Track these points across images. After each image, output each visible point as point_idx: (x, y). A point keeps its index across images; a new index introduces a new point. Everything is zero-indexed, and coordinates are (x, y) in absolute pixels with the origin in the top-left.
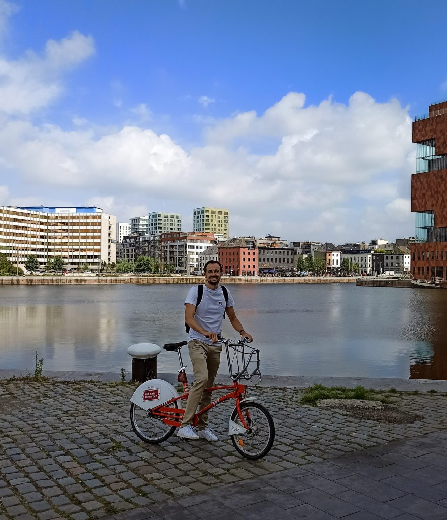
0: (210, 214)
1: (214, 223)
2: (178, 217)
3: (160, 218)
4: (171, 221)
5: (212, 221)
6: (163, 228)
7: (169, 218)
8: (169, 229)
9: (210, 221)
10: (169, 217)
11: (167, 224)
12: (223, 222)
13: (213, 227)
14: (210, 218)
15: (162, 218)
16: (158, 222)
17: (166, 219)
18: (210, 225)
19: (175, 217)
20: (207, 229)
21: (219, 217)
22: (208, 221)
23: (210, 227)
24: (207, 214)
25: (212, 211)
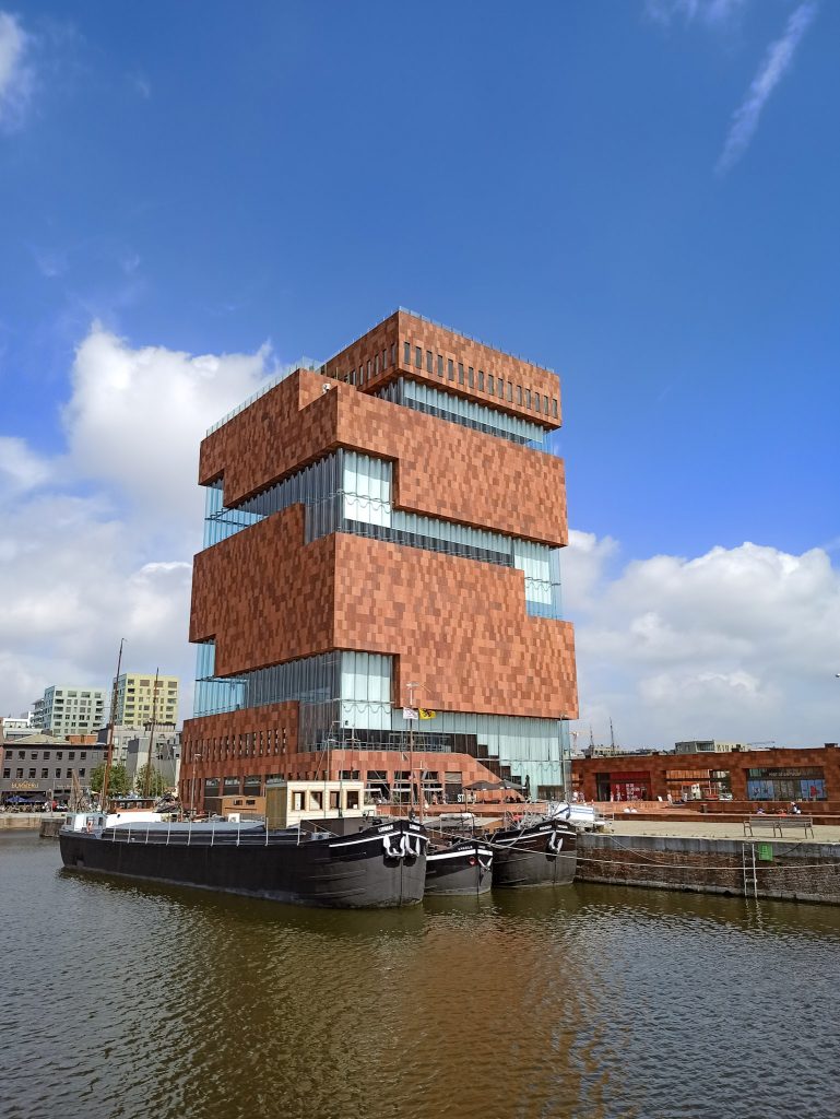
0: (136, 686)
1: (143, 704)
2: (98, 696)
3: (60, 698)
4: (83, 703)
5: (141, 699)
6: (64, 717)
7: (79, 698)
8: (78, 717)
9: (137, 699)
10: (79, 695)
11: (72, 709)
12: (166, 701)
13: (143, 711)
14: (136, 695)
15: (64, 696)
16: (55, 705)
17: (73, 699)
18: (137, 708)
19: (92, 696)
20: (128, 715)
21: (156, 692)
22: (133, 699)
23: (136, 711)
24: (131, 687)
25: (142, 681)
